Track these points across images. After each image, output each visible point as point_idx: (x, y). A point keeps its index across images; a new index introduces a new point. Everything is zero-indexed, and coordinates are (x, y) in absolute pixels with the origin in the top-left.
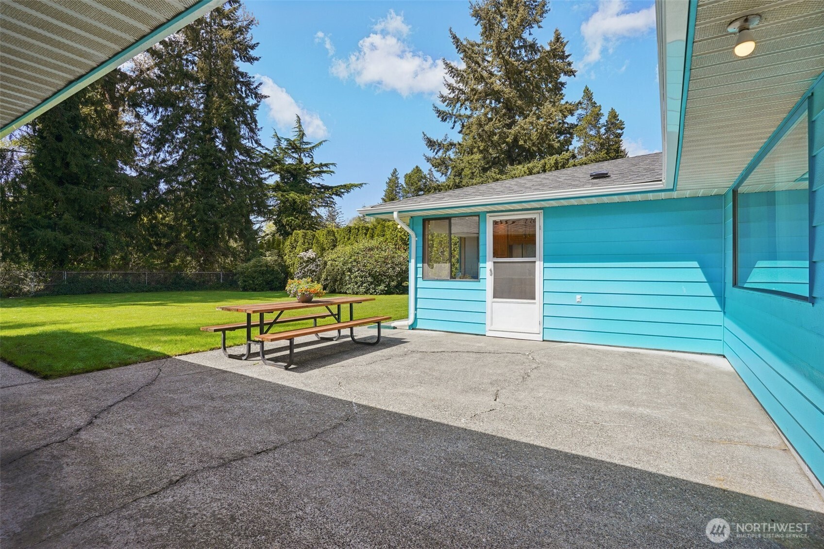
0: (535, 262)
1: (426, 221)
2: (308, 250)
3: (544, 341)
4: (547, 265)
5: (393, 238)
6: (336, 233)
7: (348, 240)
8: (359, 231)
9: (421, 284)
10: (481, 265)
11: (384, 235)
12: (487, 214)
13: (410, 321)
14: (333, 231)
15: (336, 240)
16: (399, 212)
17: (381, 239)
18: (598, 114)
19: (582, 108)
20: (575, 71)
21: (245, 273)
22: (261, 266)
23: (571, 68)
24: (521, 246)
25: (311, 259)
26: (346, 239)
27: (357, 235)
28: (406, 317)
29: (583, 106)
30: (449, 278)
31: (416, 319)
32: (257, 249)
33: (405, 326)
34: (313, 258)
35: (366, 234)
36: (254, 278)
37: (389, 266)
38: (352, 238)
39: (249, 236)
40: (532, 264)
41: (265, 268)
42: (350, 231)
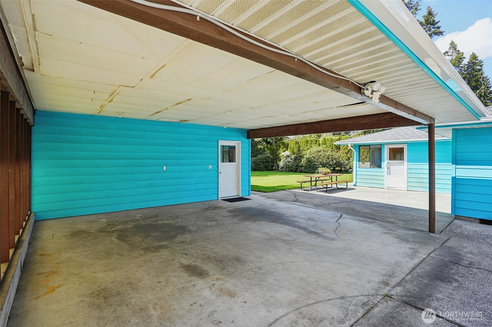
0: (404, 162)
1: (360, 146)
2: (285, 151)
3: (408, 190)
4: (408, 163)
5: (331, 146)
6: (300, 143)
7: (306, 146)
8: (312, 142)
9: (358, 169)
10: (382, 163)
11: (325, 144)
12: (385, 145)
13: (354, 183)
14: (298, 142)
15: (300, 146)
16: (351, 144)
17: (325, 146)
18: (461, 59)
19: (448, 55)
20: (443, 32)
21: (255, 162)
22: (263, 159)
23: (440, 30)
24: (400, 154)
25: (288, 156)
26: (305, 146)
27: (311, 144)
28: (352, 182)
29: (449, 54)
30: (369, 167)
31: (356, 182)
32: (258, 151)
33: (352, 185)
34: (289, 155)
35: (316, 143)
36: (259, 165)
37: (330, 159)
38: (309, 145)
39: (254, 144)
40: (403, 163)
41: (265, 160)
42: (307, 142)
